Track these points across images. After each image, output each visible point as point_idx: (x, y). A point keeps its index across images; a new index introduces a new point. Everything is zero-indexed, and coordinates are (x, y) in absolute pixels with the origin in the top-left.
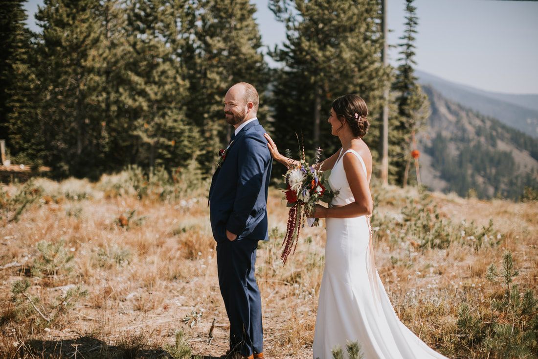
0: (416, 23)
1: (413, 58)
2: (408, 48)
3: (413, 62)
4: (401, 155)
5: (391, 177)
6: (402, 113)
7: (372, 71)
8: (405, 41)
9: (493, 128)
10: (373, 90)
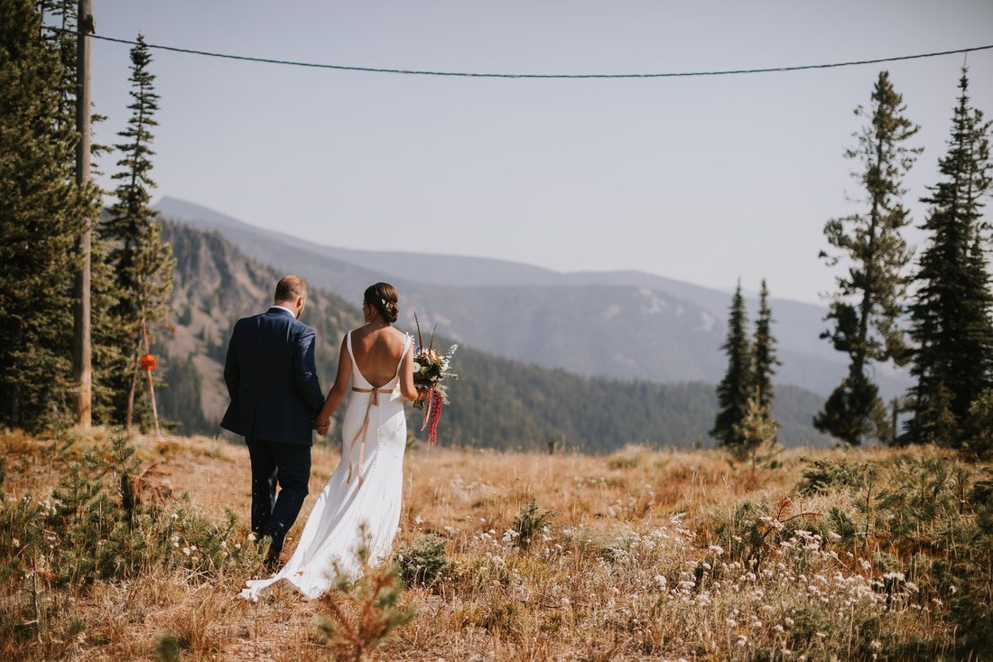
0: (153, 107)
1: (149, 174)
2: (137, 155)
3: (148, 182)
4: (121, 364)
5: (102, 408)
6: (125, 280)
7: (50, 195)
8: (132, 141)
9: (331, 311)
10: (56, 233)
